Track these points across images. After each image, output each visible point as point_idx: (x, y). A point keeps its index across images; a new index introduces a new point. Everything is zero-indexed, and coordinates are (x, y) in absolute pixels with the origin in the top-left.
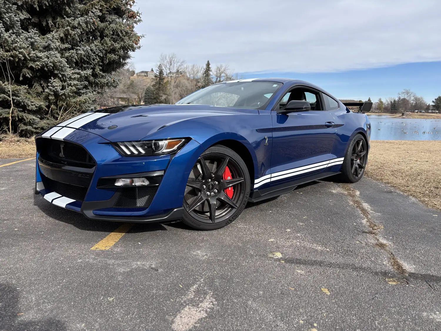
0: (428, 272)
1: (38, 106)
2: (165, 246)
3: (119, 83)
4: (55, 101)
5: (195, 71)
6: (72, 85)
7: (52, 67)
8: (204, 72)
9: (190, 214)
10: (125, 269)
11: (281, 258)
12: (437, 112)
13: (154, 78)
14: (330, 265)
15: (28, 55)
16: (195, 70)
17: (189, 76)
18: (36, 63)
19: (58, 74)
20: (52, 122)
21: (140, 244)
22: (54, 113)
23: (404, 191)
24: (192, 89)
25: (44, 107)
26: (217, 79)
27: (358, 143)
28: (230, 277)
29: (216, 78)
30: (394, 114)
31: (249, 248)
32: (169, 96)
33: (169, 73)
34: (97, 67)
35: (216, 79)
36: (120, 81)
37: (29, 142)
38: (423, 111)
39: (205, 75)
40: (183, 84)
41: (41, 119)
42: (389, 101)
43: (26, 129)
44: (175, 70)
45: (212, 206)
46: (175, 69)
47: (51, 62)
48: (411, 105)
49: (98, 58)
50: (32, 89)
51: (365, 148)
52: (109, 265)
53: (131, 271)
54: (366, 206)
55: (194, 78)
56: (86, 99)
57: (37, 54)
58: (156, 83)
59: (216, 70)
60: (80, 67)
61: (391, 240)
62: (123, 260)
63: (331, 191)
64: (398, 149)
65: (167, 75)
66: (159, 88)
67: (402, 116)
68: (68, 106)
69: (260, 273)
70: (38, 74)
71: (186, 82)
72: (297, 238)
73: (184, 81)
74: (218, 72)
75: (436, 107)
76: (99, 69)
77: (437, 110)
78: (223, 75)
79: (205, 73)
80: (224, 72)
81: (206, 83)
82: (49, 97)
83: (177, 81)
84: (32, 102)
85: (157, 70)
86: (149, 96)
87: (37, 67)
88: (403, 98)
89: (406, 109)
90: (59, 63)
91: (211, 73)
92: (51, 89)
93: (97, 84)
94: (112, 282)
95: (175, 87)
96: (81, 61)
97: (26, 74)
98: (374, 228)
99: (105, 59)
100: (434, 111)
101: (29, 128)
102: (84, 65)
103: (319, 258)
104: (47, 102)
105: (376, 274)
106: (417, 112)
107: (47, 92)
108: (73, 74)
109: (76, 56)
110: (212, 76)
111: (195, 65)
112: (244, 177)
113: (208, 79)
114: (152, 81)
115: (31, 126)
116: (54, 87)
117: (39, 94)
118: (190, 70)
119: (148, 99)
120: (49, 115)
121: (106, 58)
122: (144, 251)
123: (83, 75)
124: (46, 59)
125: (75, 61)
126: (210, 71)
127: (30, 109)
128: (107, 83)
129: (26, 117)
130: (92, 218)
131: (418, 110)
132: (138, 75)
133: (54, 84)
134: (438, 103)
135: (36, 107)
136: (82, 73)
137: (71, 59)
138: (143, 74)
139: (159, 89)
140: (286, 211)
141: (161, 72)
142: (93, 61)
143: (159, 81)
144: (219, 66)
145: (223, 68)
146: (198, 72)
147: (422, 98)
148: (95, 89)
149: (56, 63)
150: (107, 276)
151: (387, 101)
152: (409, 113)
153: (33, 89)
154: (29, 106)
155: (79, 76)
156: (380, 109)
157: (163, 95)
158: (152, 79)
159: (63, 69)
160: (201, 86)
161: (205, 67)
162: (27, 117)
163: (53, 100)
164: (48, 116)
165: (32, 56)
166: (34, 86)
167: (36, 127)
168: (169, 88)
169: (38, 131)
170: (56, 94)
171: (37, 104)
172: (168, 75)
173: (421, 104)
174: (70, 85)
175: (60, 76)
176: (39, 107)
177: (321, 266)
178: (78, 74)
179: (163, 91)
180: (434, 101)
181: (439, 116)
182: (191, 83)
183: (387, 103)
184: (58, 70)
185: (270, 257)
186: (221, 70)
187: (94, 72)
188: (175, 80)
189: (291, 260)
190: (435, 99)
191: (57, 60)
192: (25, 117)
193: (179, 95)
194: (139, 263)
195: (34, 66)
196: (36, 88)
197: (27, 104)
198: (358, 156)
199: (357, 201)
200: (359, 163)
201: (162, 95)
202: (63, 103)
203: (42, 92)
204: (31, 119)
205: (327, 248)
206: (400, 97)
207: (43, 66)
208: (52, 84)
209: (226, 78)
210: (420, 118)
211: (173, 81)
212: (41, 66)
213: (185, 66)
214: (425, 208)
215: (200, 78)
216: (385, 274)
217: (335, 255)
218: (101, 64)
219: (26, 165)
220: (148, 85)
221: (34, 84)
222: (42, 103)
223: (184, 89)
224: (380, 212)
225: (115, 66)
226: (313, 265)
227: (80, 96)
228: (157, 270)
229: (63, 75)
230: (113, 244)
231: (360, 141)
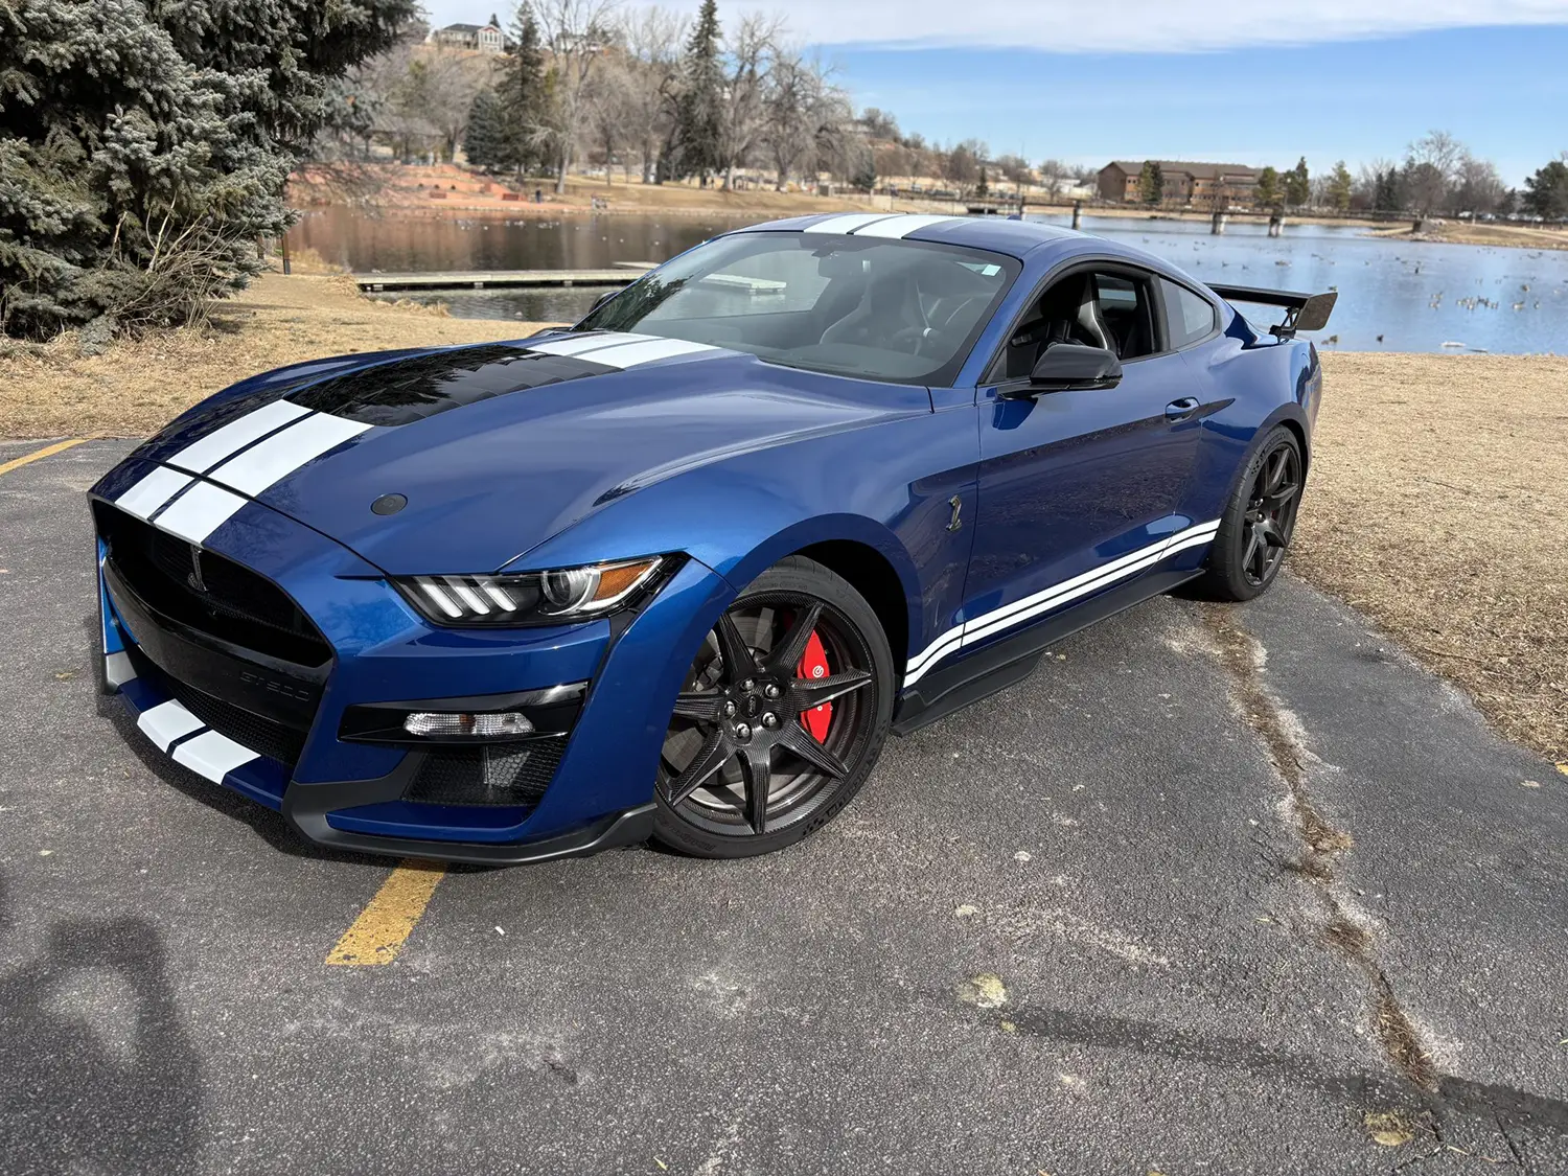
0: (1508, 1076)
1: (70, 216)
2: (593, 943)
3: (373, 114)
4: (133, 196)
5: (657, 33)
6: (195, 131)
7: (116, 64)
8: (691, 40)
9: (675, 812)
10: (459, 1073)
11: (1003, 1009)
12: (1539, 219)
13: (503, 54)
14: (1177, 1046)
15: (21, 12)
16: (661, 28)
17: (634, 52)
18: (54, 46)
19: (139, 90)
20: (127, 277)
21: (502, 932)
22: (132, 242)
23: (1422, 655)
24: (645, 104)
25: (92, 218)
26: (742, 68)
27: (1273, 461)
28: (830, 1114)
29: (739, 64)
30: (1385, 224)
31: (886, 954)
32: (560, 131)
33: (558, 38)
34: (287, 50)
35: (737, 69)
36: (377, 106)
37: (46, 359)
38: (1489, 216)
39: (696, 50)
40: (615, 86)
41: (87, 263)
42: (1371, 171)
43: (33, 308)
44: (582, 29)
45: (755, 775)
46: (584, 26)
47: (109, 46)
48: (1450, 192)
49: (288, 16)
50: (42, 148)
51: (1297, 470)
52: (399, 1049)
53: (479, 1083)
54: (1289, 722)
55: (654, 61)
56: (253, 185)
57: (54, 9)
58: (512, 77)
59: (739, 34)
60: (220, 50)
61: (1381, 907)
62: (448, 1020)
63: (1168, 642)
64: (1397, 407)
65: (551, 44)
66: (524, 97)
67: (1413, 232)
68: (186, 216)
69: (935, 1089)
70: (62, 87)
71: (626, 78)
72: (1053, 897)
73: (617, 74)
74: (748, 41)
75: (1538, 202)
76: (293, 61)
77: (1540, 213)
78: (764, 52)
79: (699, 44)
80: (769, 40)
81: (702, 84)
82: (111, 183)
83: (590, 73)
84: (48, 203)
85: (514, 26)
86: (483, 127)
87: (57, 62)
88: (1423, 161)
89: (1430, 202)
90: (142, 46)
91: (719, 43)
92: (116, 152)
93: (288, 119)
94: (415, 1145)
95: (583, 96)
96: (225, 28)
97: (16, 92)
98: (1321, 845)
99: (318, 18)
100: (1526, 218)
101: (43, 302)
102: (235, 44)
103: (1135, 1010)
104: (103, 198)
105: (1333, 1086)
106: (1469, 219)
107: (100, 162)
108: (196, 86)
109: (207, 15)
110: (722, 58)
111: (660, 10)
112: (875, 669)
113: (707, 67)
114: (496, 70)
115: (49, 293)
116: (126, 143)
117: (70, 169)
118: (639, 29)
119: (482, 140)
120: (113, 250)
121: (322, 17)
122: (522, 970)
123: (236, 91)
124: (90, 33)
125: (201, 33)
126: (714, 35)
127: (43, 232)
128: (330, 117)
129: (27, 258)
130: (325, 842)
131: (1471, 210)
132: (442, 42)
133: (128, 132)
134: (1545, 188)
135: (64, 221)
136: (231, 81)
137: (187, 23)
138: (460, 37)
139: (521, 102)
140: (1010, 753)
141: (529, 34)
142: (270, 29)
143: (522, 70)
144: (752, 20)
145: (765, 27)
146: (669, 39)
147: (1489, 166)
148: (283, 135)
149: (131, 48)
150: (397, 1113)
151: (1365, 171)
152: (1438, 221)
153: (46, 147)
154: (36, 218)
155: (219, 97)
156: (1337, 203)
157: (538, 127)
158: (494, 60)
159: (160, 71)
160: (683, 94)
161: (697, 17)
162: (34, 262)
163: (127, 192)
164: (111, 253)
165: (34, 19)
166: (50, 136)
167: (70, 297)
168: (559, 99)
169: (75, 312)
170: (137, 171)
171: (69, 211)
172: (555, 44)
173: (1484, 189)
174: (186, 133)
175: (150, 98)
176: (75, 219)
177: (1142, 1049)
178: (218, 87)
179: (536, 108)
180: (1534, 177)
181: (1542, 238)
182: (641, 81)
183: (1363, 181)
184: (139, 73)
185: (967, 1005)
186: (757, 33)
187: (277, 72)
188: (584, 66)
189: (1038, 1018)
190: (1538, 173)
191: (131, 38)
192: (23, 262)
193: (597, 126)
194: (505, 1039)
195: (45, 59)
196: (59, 143)
197: (29, 211)
198: (1271, 507)
199: (1259, 700)
200: (1269, 530)
201: (532, 126)
202: (165, 206)
203: (81, 159)
204: (47, 270)
205: (1158, 956)
206: (1412, 159)
207: (79, 56)
208: (118, 130)
209: (775, 64)
210: (1477, 243)
211: (574, 77)
212: (72, 59)
213: (622, 12)
214: (1494, 740)
215: (677, 65)
216: (1361, 1088)
217: (1190, 993)
218: (301, 37)
219: (47, 481)
220: (480, 85)
221: (48, 129)
222: (85, 207)
223: (618, 103)
224: (1340, 761)
225: (357, 47)
226: (1113, 1043)
227: (228, 171)
228: (573, 1080)
229: (160, 96)
230: (406, 934)
231: (1281, 451)
